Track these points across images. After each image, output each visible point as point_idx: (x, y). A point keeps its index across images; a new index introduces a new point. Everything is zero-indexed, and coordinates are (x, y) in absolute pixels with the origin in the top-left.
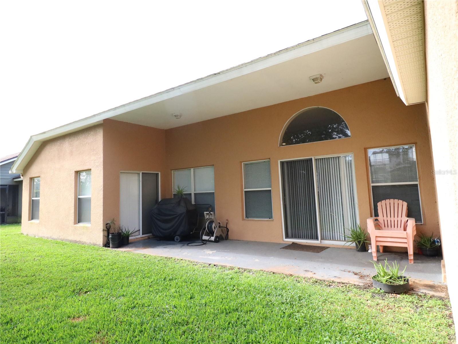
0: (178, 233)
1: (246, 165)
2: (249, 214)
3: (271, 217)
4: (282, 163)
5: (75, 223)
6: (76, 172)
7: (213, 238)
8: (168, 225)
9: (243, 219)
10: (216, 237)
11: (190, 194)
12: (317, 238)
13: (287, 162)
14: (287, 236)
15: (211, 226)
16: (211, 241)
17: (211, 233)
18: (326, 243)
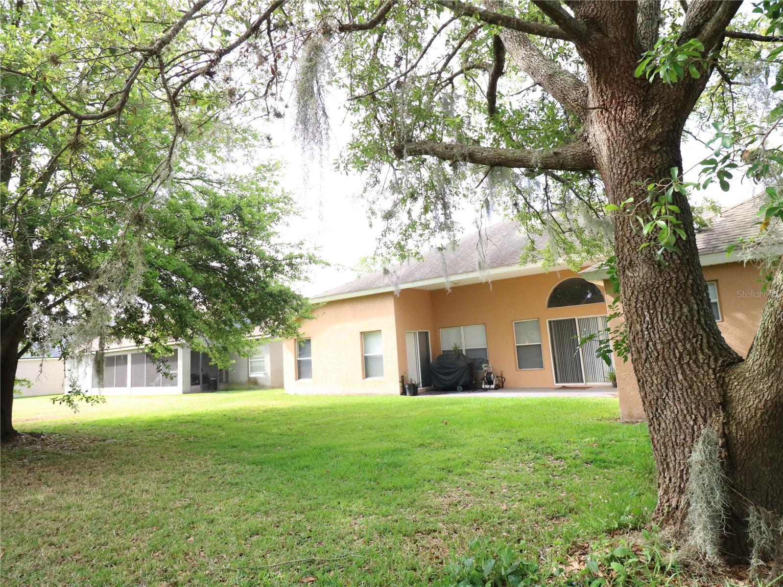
0: (461, 383)
1: (515, 323)
2: (521, 365)
3: (542, 366)
4: (550, 322)
5: (363, 379)
6: (361, 333)
7: (493, 386)
8: (450, 377)
9: (517, 370)
10: (496, 385)
11: (462, 350)
12: (582, 382)
13: (554, 321)
14: (557, 382)
15: (490, 377)
16: (492, 389)
17: (490, 383)
18: (589, 384)
